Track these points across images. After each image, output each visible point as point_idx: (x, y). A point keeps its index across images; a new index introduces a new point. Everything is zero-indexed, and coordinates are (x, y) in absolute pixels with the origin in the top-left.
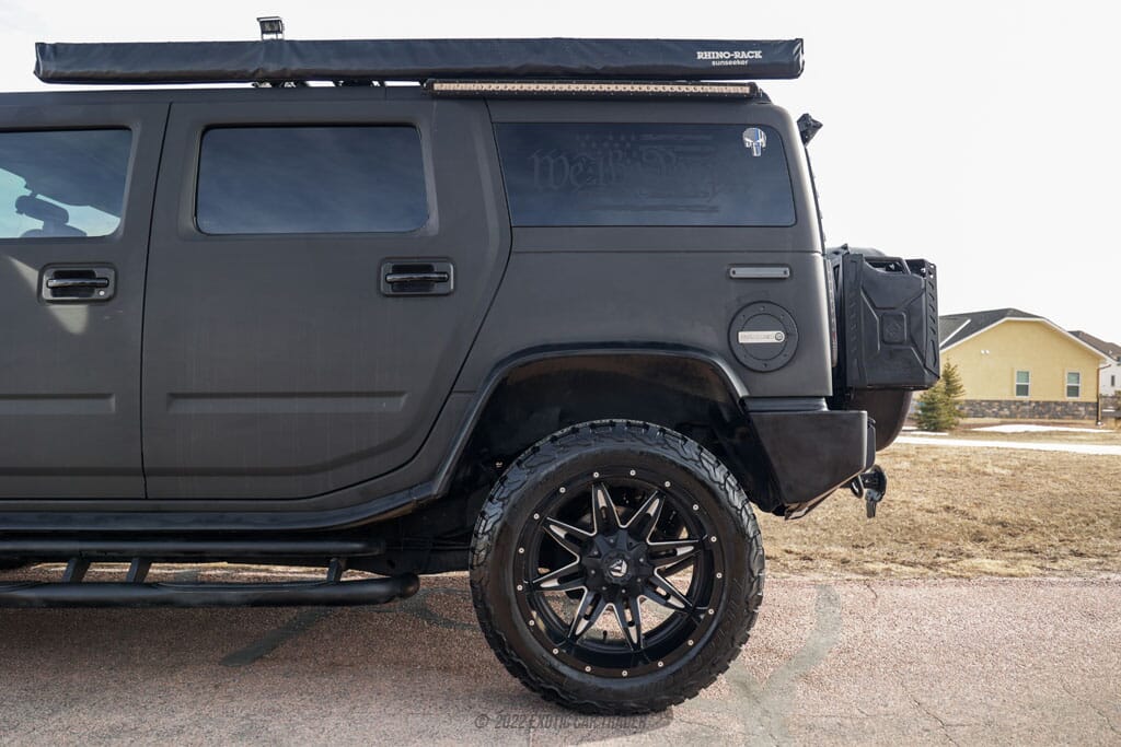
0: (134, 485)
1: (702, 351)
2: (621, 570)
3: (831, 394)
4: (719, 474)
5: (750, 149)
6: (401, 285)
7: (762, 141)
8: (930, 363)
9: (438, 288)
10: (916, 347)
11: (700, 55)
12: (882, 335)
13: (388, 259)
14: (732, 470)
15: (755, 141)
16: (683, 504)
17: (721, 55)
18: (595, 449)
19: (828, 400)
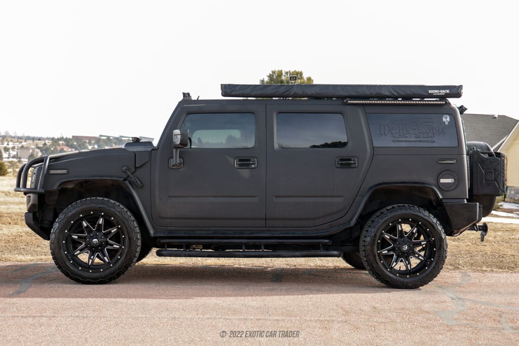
0: (263, 223)
1: (429, 184)
2: (406, 248)
3: (468, 198)
4: (435, 220)
5: (445, 122)
6: (342, 164)
7: (448, 119)
8: (501, 188)
9: (353, 166)
10: (497, 181)
11: (430, 92)
12: (485, 177)
13: (338, 157)
14: (438, 219)
15: (446, 119)
16: (423, 229)
17: (436, 91)
18: (400, 212)
19: (467, 199)
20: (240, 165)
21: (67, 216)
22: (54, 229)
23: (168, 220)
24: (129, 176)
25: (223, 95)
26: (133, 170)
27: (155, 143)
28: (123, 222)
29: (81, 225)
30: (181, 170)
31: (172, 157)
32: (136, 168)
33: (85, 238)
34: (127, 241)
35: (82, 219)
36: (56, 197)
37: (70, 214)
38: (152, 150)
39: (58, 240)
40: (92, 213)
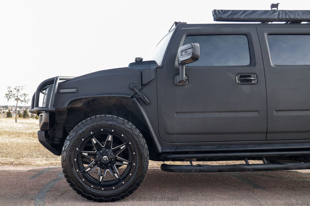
20: (241, 81)
21: (77, 134)
22: (65, 147)
23: (175, 136)
24: (136, 93)
25: (216, 20)
26: (140, 87)
27: (159, 62)
28: (134, 139)
29: (91, 142)
30: (186, 86)
31: (178, 74)
32: (143, 85)
33: (94, 155)
34: (138, 158)
35: (92, 136)
36: (65, 117)
37: (81, 132)
38: (157, 68)
39: (70, 157)
40: (102, 130)
